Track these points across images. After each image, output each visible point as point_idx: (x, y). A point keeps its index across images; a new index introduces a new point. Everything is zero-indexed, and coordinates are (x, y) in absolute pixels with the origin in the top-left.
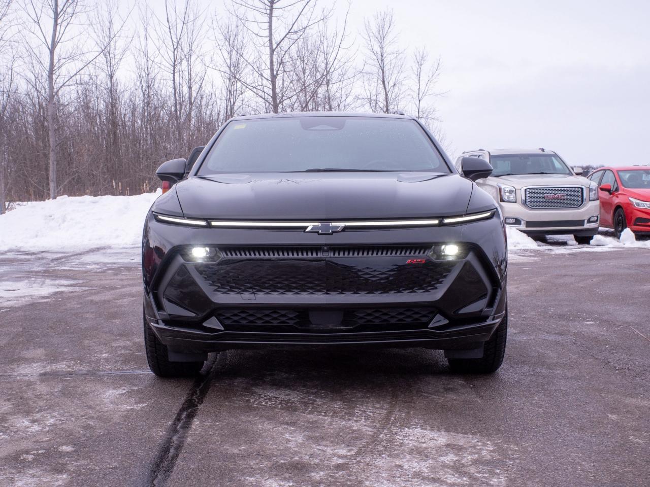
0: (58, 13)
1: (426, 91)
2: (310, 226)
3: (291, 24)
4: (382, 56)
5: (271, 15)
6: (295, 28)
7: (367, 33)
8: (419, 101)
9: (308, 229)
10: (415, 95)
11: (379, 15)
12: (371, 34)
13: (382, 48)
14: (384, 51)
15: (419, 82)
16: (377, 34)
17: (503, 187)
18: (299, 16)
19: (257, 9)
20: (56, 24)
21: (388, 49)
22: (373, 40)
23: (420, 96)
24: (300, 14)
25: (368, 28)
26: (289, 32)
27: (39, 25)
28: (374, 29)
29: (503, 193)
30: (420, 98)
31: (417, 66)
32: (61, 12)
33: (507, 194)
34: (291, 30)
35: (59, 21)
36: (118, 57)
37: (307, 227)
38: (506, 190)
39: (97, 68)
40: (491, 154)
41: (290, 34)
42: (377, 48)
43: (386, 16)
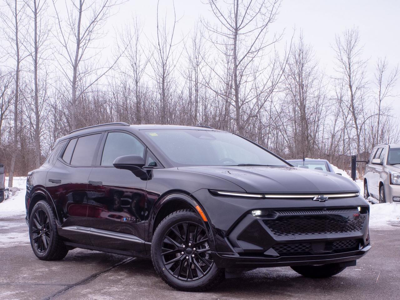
0: (80, 39)
1: (385, 94)
2: (316, 197)
3: (250, 45)
4: (349, 65)
5: (235, 39)
6: (253, 49)
7: (337, 47)
8: (380, 101)
9: (315, 199)
10: (377, 96)
11: (347, 33)
12: (341, 48)
13: (349, 58)
14: (351, 62)
15: (380, 86)
16: (345, 49)
17: (392, 173)
18: (256, 39)
19: (225, 35)
20: (78, 47)
21: (354, 60)
22: (342, 53)
23: (381, 97)
24: (257, 38)
25: (339, 43)
26: (249, 52)
27: (67, 49)
28: (344, 44)
29: (392, 177)
30: (381, 99)
31: (379, 73)
32: (82, 38)
33: (395, 178)
34: (249, 51)
35: (81, 45)
36: (142, 67)
37: (314, 197)
38: (395, 175)
39: (126, 75)
40: (391, 148)
41: (249, 53)
42: (345, 59)
43: (353, 32)
